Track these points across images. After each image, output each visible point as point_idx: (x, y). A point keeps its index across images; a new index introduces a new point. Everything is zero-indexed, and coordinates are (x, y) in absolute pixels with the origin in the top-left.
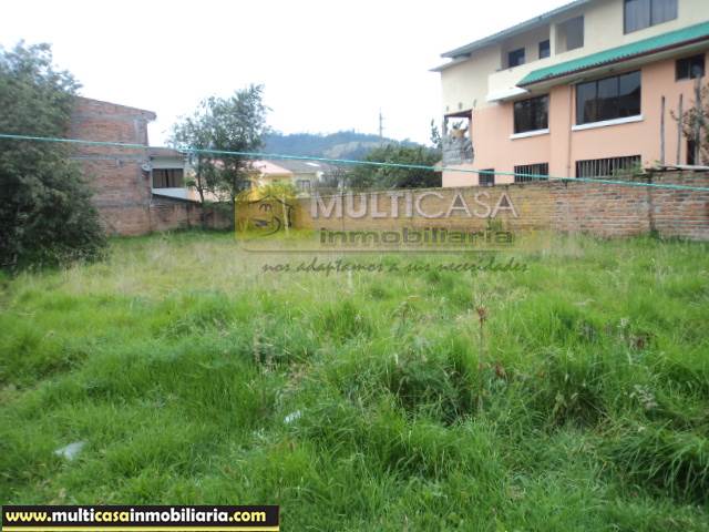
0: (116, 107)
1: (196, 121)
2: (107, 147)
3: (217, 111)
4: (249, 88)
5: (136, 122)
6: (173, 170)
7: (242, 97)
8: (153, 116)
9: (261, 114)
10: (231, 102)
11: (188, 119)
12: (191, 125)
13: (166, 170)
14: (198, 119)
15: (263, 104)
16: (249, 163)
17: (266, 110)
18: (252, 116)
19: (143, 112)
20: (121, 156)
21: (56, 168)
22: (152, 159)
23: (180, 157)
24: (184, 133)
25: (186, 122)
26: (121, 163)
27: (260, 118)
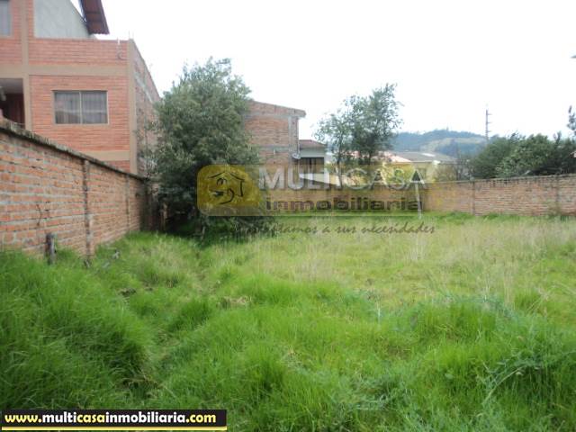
0: (276, 107)
1: (339, 116)
2: (267, 140)
3: (356, 108)
4: (384, 87)
5: (290, 118)
6: (315, 158)
7: (378, 95)
8: (303, 114)
9: (393, 109)
10: (368, 99)
11: (332, 115)
12: (335, 120)
13: (310, 159)
14: (340, 115)
15: (395, 100)
16: (380, 152)
17: (398, 105)
18: (385, 111)
19: (295, 111)
20: (276, 147)
21: (240, 151)
22: (301, 149)
23: (323, 148)
24: (328, 126)
25: (331, 117)
26: (276, 152)
27: (392, 112)
